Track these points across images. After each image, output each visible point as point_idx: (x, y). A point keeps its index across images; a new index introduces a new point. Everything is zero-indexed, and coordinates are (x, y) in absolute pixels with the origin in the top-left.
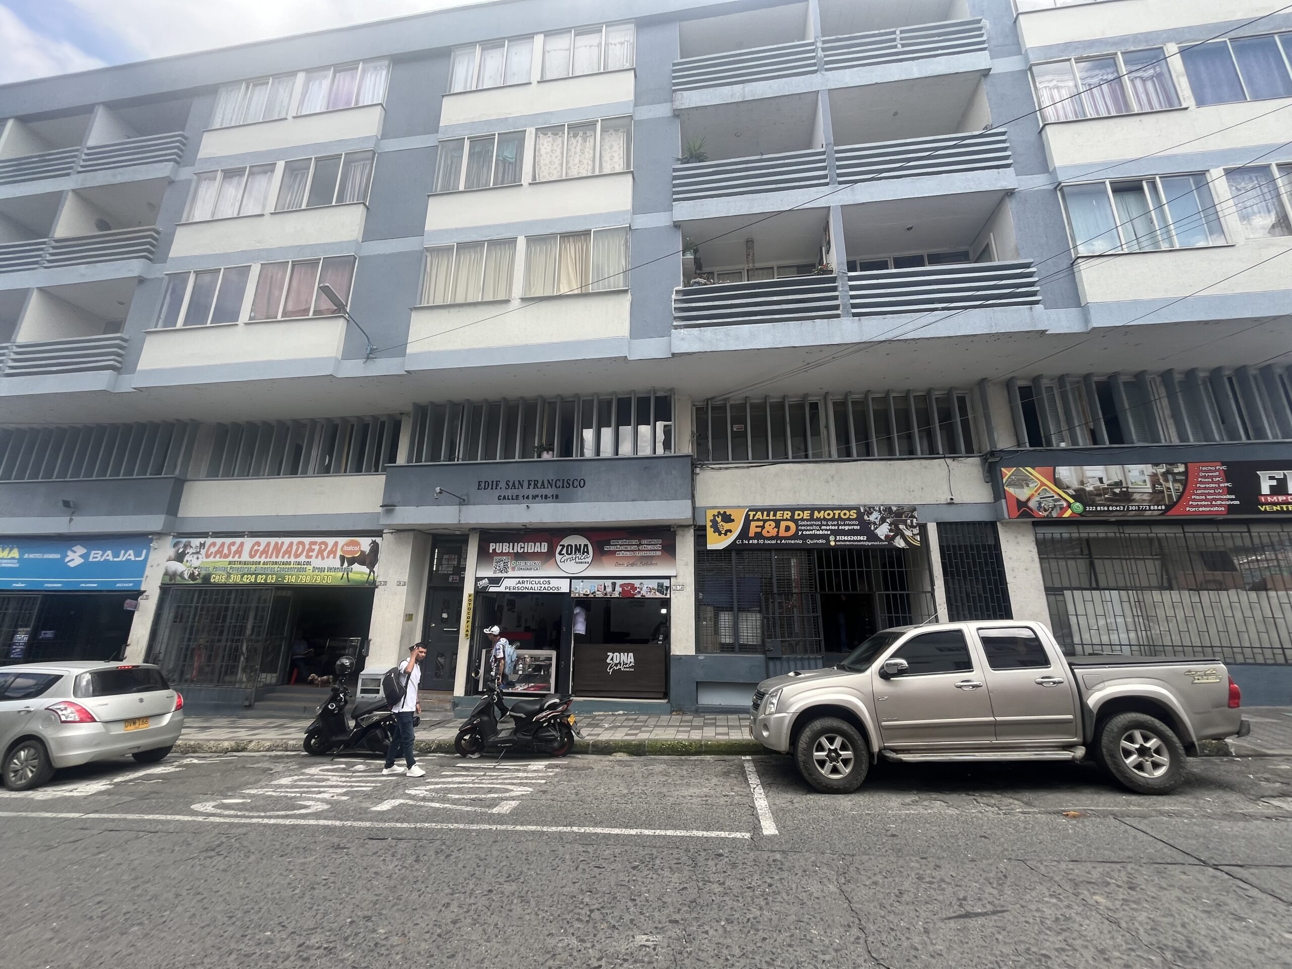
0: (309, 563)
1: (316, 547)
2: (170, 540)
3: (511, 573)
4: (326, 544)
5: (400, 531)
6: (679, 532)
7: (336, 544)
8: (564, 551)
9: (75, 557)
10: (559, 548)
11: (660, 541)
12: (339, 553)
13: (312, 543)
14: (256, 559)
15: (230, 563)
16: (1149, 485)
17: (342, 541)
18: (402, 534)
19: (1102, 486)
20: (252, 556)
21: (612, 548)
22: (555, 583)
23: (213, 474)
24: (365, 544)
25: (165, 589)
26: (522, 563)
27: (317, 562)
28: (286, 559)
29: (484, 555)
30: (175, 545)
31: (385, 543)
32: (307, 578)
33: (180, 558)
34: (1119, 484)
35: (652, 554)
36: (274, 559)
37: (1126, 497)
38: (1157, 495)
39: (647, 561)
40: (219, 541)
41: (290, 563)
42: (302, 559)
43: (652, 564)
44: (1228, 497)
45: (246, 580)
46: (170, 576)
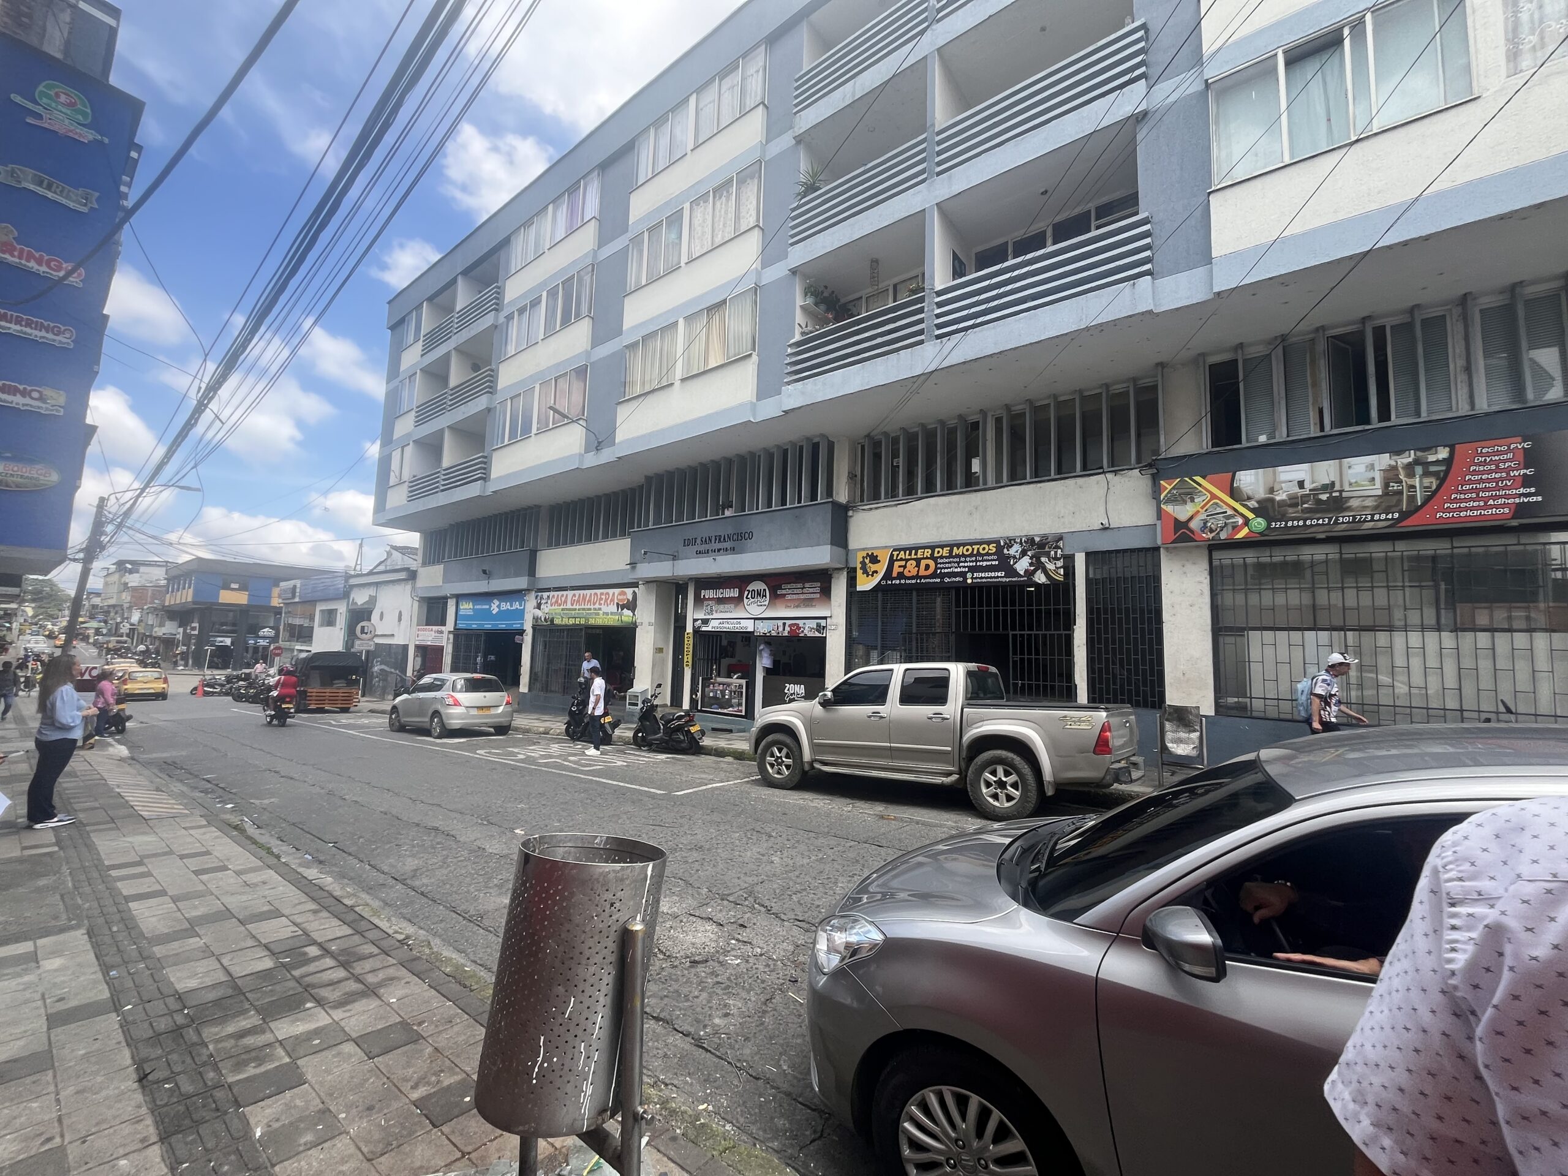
0: (600, 609)
1: (603, 597)
2: (533, 594)
3: (715, 616)
4: (608, 594)
5: (648, 582)
6: (835, 575)
7: (614, 594)
8: (749, 596)
9: (495, 607)
10: (746, 593)
11: (819, 584)
12: (616, 601)
13: (602, 594)
14: (574, 607)
15: (563, 610)
16: (1378, 484)
17: (617, 591)
18: (650, 584)
19: (1301, 492)
20: (572, 605)
21: (784, 592)
22: (744, 623)
23: (550, 545)
24: (629, 592)
25: (534, 628)
26: (722, 606)
27: (605, 609)
28: (589, 607)
29: (699, 601)
30: (536, 597)
31: (640, 591)
32: (600, 621)
33: (539, 607)
34: (1329, 487)
35: (812, 596)
36: (583, 607)
37: (1338, 504)
38: (1389, 498)
39: (808, 603)
40: (556, 593)
41: (590, 609)
42: (597, 606)
43: (812, 606)
44: (1522, 490)
45: (572, 621)
46: (536, 619)
